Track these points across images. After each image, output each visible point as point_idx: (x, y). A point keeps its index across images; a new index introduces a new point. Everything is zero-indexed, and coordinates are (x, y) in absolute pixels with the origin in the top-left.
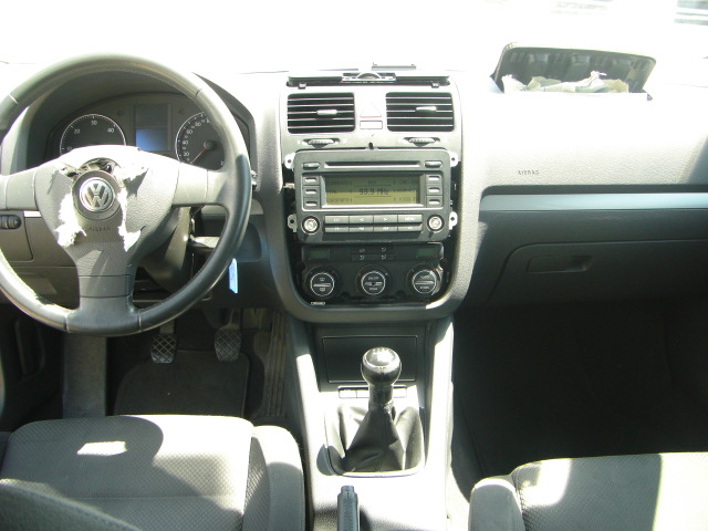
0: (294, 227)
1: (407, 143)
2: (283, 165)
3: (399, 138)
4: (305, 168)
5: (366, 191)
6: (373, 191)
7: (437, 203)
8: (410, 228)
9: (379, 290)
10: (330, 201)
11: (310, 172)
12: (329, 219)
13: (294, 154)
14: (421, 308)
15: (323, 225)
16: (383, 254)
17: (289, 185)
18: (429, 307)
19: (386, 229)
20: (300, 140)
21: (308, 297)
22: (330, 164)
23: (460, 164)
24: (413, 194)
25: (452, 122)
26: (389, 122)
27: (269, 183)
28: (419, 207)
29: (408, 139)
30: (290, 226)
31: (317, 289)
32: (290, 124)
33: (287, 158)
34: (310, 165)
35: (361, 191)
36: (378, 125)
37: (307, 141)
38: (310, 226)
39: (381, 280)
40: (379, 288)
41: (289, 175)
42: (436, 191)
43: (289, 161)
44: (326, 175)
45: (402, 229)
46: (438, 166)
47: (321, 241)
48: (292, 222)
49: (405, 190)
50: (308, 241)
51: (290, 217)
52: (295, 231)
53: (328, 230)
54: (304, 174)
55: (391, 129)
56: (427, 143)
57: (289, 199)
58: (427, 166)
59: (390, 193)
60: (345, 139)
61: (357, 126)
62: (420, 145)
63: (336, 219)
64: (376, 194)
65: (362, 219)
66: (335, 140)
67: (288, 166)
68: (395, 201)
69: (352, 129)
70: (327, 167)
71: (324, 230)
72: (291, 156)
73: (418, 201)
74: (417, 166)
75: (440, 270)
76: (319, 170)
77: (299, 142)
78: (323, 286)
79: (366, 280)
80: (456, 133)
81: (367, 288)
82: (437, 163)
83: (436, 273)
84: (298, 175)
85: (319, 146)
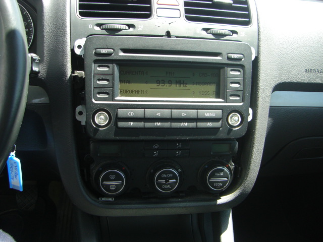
0: (82, 119)
1: (204, 34)
2: (72, 51)
3: (197, 28)
4: (97, 54)
5: (164, 82)
6: (170, 82)
7: (237, 98)
8: (210, 124)
9: (172, 187)
10: (124, 93)
11: (103, 60)
12: (122, 112)
13: (84, 39)
14: (212, 203)
15: (115, 119)
16: (178, 150)
17: (78, 73)
18: (219, 202)
19: (184, 124)
20: (91, 24)
21: (97, 193)
22: (125, 51)
23: (257, 58)
24: (212, 88)
25: (248, 16)
26: (187, 11)
27: (56, 70)
28: (219, 102)
29: (206, 30)
30: (78, 118)
31: (107, 188)
32: (81, 7)
33: (77, 43)
34: (103, 51)
35: (158, 82)
36: (176, 13)
37: (99, 25)
38: (101, 119)
39: (174, 177)
40: (173, 185)
41: (78, 63)
42: (237, 86)
43: (79, 47)
44: (121, 63)
45: (201, 125)
46: (240, 59)
47: (112, 137)
48: (81, 113)
49: (205, 83)
50: (98, 136)
51: (79, 108)
52: (83, 123)
53: (121, 124)
54: (96, 62)
55: (189, 19)
56: (225, 35)
57: (79, 88)
58: (229, 59)
59: (189, 86)
60: (141, 25)
61: (154, 13)
62: (219, 36)
63: (131, 113)
64: (173, 86)
65: (159, 113)
66: (130, 26)
67: (78, 52)
68: (193, 95)
69: (148, 16)
70: (122, 54)
71: (116, 124)
72: (82, 42)
73: (218, 96)
74: (219, 58)
75: (232, 165)
76: (113, 57)
77: (90, 26)
78: (113, 184)
79: (160, 177)
80: (253, 27)
81: (160, 185)
82: (239, 56)
83: (229, 168)
84: (89, 61)
85: (113, 31)
